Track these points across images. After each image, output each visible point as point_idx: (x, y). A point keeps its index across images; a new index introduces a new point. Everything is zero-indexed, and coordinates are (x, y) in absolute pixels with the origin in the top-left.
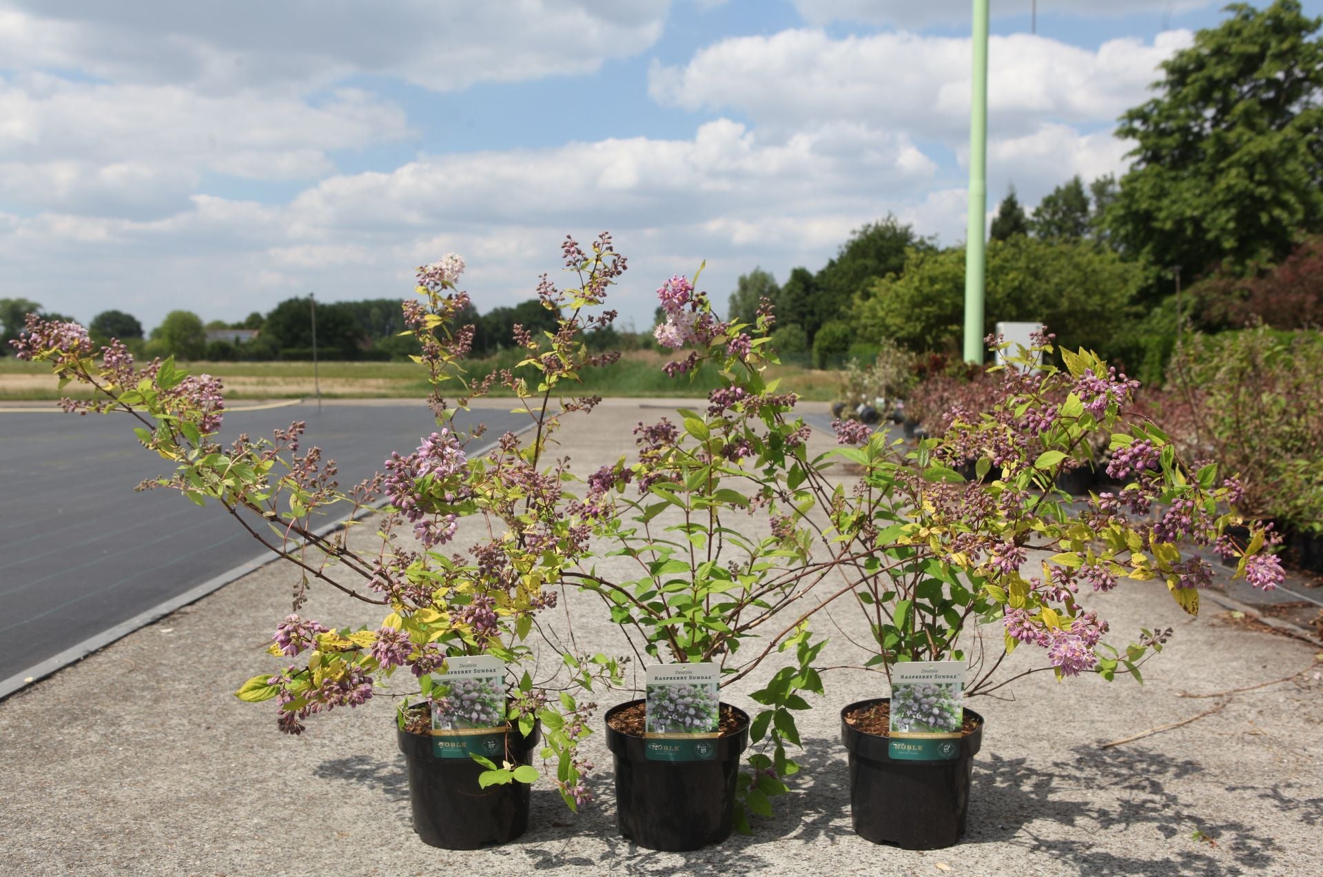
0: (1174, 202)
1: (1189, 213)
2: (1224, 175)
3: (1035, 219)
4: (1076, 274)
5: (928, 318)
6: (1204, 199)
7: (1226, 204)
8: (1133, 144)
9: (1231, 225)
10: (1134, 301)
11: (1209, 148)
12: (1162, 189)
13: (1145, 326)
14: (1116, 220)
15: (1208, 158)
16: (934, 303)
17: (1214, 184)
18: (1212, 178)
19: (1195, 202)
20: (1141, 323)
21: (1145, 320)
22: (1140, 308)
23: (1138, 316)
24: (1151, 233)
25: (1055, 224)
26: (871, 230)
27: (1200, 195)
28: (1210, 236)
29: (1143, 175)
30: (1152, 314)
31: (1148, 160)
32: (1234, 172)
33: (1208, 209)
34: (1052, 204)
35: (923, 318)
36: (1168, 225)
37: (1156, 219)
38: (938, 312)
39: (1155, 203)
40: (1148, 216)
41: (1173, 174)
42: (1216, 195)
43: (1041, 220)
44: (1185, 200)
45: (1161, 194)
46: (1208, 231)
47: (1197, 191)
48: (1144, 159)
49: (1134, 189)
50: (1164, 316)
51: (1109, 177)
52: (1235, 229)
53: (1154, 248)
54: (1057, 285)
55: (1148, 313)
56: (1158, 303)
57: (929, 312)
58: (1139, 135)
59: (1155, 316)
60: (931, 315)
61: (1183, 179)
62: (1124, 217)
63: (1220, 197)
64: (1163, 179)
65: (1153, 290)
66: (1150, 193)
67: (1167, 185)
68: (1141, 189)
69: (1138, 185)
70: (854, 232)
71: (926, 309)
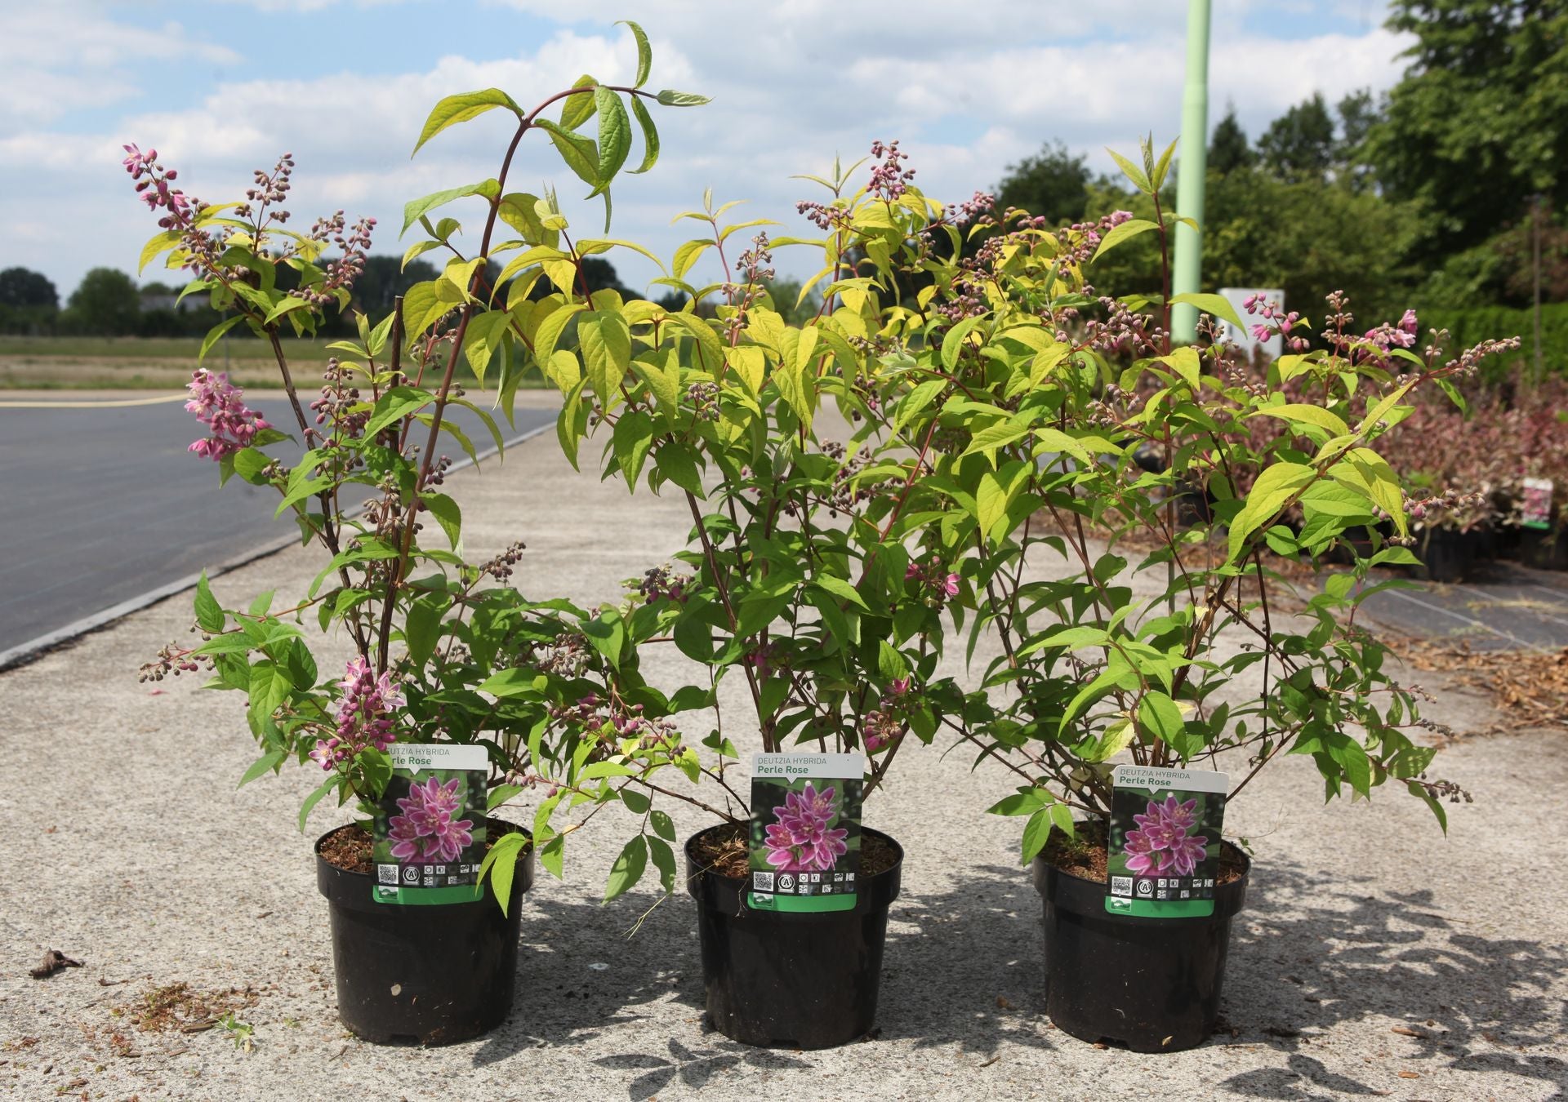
0: (1466, 122)
1: (1486, 137)
2: (1540, 83)
3: (1261, 151)
4: (1327, 223)
5: (1118, 282)
6: (1509, 118)
7: (1540, 125)
8: (1410, 39)
9: (1548, 155)
10: (1408, 259)
11: (1519, 45)
12: (1451, 103)
13: (1421, 297)
14: (1382, 147)
15: (1517, 60)
16: (1127, 262)
17: (1525, 97)
18: (1521, 86)
19: (1497, 122)
20: (1414, 292)
21: (1421, 288)
22: (1416, 270)
23: (1411, 283)
24: (1431, 166)
25: (1287, 157)
26: (1033, 166)
27: (1503, 113)
28: (1518, 170)
29: (1423, 83)
30: (1431, 280)
31: (1431, 63)
32: (1555, 78)
33: (1515, 131)
34: (1284, 131)
35: (1111, 282)
36: (1457, 155)
37: (1441, 146)
38: (1133, 273)
39: (1440, 124)
40: (1429, 142)
41: (1465, 82)
42: (1527, 112)
43: (1269, 151)
44: (1483, 119)
45: (1449, 110)
46: (1515, 163)
47: (1500, 107)
48: (1424, 61)
49: (1409, 104)
50: (1448, 283)
51: (1364, 93)
52: (1552, 160)
53: (1437, 186)
54: (1300, 236)
55: (1425, 279)
56: (1439, 264)
57: (1119, 274)
58: (1418, 27)
59: (1435, 282)
60: (1122, 278)
61: (1479, 89)
62: (1394, 143)
63: (1533, 115)
64: (1452, 90)
65: (1433, 247)
66: (1434, 110)
67: (1457, 98)
68: (1420, 104)
69: (1415, 98)
70: (1010, 168)
71: (1116, 269)
